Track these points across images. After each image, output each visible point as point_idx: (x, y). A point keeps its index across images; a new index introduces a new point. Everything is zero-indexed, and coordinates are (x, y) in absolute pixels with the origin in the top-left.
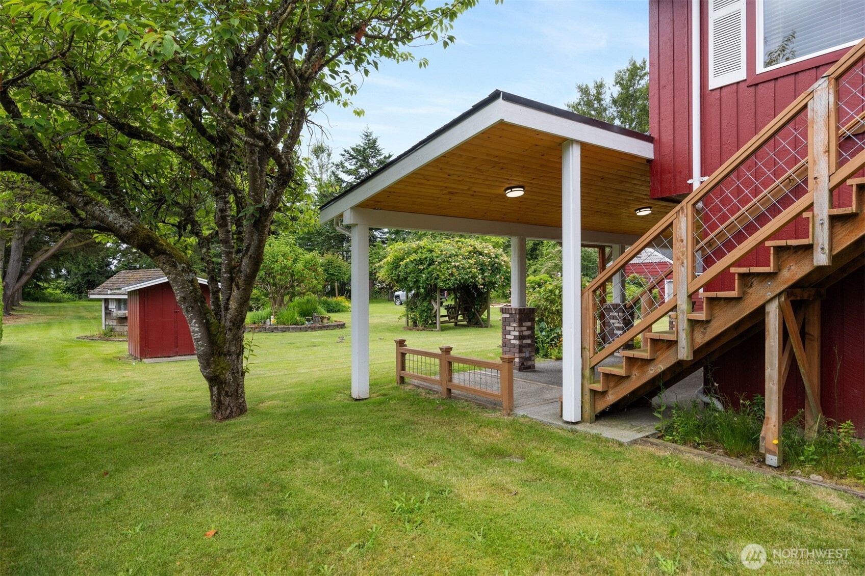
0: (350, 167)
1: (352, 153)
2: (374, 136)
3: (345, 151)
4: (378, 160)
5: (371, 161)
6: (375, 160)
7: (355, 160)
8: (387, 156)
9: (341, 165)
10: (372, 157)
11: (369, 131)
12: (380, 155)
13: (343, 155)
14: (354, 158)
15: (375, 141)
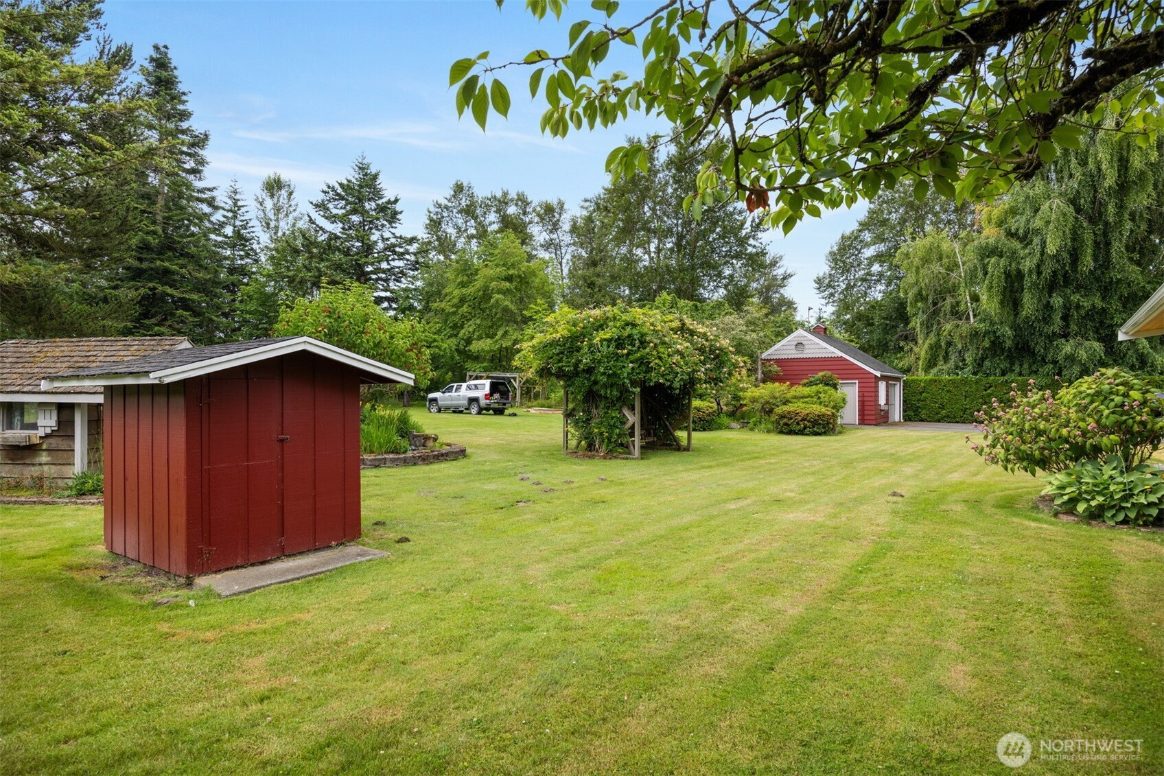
0: (335, 211)
1: (340, 190)
2: (373, 170)
3: (329, 187)
4: (378, 205)
5: (367, 206)
6: (373, 205)
7: (344, 202)
8: (393, 199)
9: (321, 206)
10: (369, 200)
11: (365, 162)
12: (381, 198)
13: (325, 192)
14: (343, 198)
15: (375, 177)
